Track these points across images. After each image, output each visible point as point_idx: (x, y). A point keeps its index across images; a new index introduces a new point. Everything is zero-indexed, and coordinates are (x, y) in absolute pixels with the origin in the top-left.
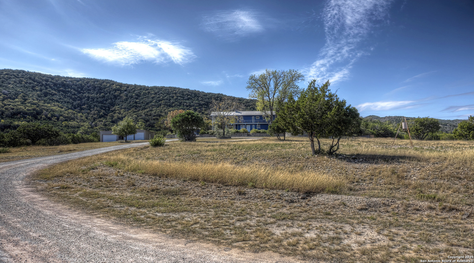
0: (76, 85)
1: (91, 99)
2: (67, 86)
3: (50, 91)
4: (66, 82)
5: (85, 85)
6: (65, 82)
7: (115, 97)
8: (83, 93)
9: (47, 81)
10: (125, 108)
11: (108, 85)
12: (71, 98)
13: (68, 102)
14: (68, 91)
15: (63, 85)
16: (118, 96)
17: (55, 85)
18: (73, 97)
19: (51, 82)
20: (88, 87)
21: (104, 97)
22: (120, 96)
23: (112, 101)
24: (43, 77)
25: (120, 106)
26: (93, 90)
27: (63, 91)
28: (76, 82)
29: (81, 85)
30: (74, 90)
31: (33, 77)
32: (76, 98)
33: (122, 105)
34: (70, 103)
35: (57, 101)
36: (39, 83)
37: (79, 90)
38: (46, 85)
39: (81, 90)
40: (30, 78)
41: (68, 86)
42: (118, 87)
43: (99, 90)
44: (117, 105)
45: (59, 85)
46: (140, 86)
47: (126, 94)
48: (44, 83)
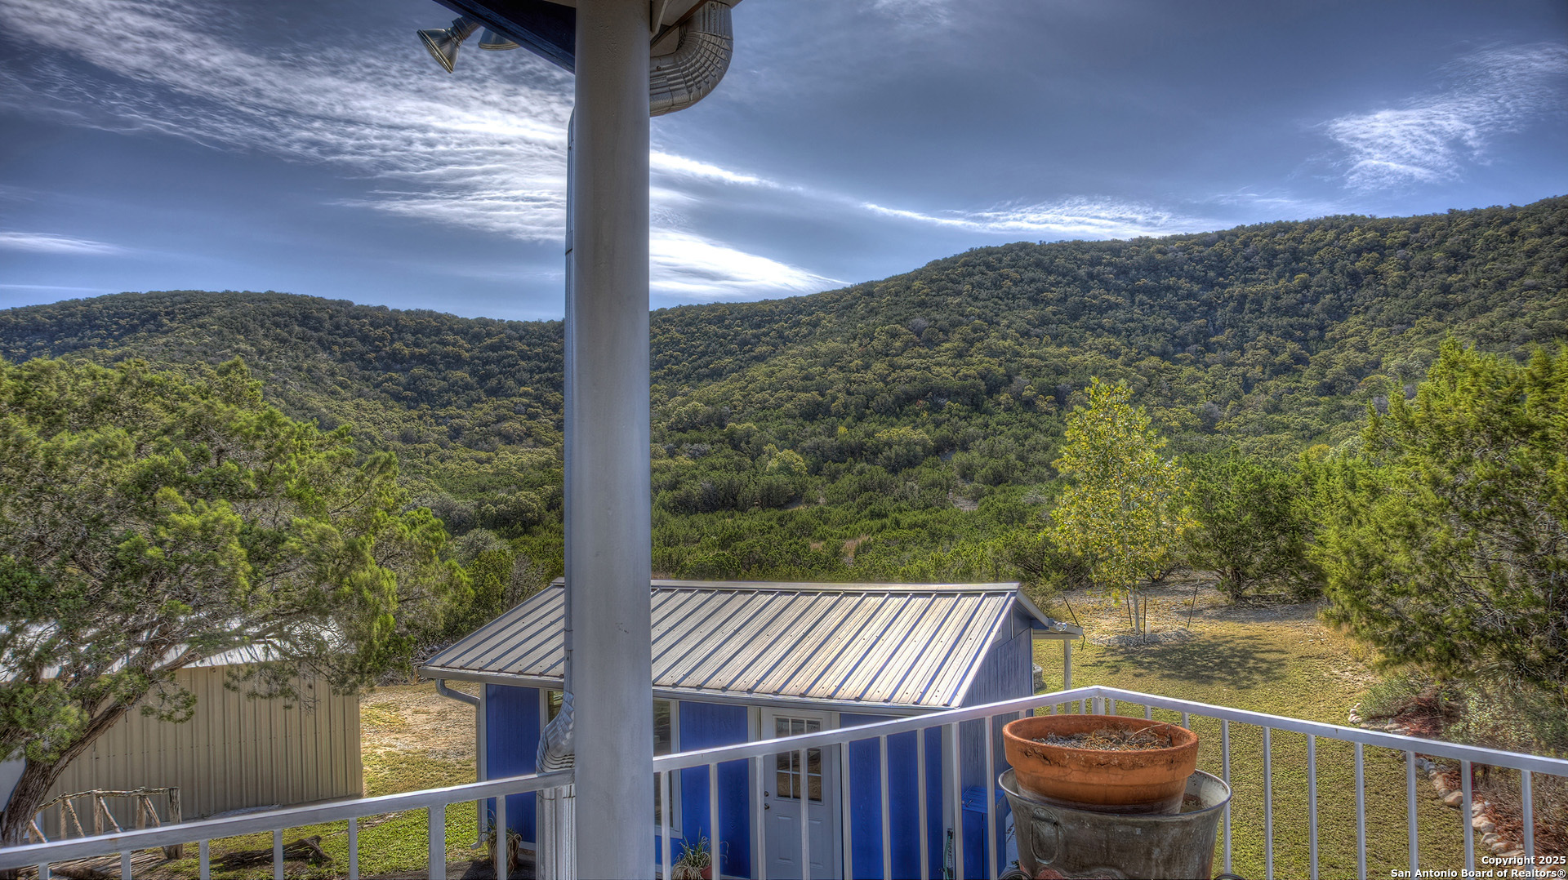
1: (1253, 301)
2: (1166, 268)
4: (1165, 253)
5: (1236, 251)
7: (1355, 278)
8: (1224, 286)
9: (1094, 263)
10: (1390, 322)
14: (1168, 288)
15: (1153, 268)
17: (1122, 271)
18: (1182, 305)
20: (1247, 259)
21: (1306, 286)
23: (1339, 298)
24: (1083, 253)
27: (1146, 290)
28: (1201, 248)
29: (1219, 255)
30: (1192, 278)
31: (1046, 260)
32: (1194, 310)
33: (1381, 311)
36: (1064, 276)
37: (1212, 274)
38: (1091, 276)
40: (1038, 264)
41: (1170, 268)
43: (1287, 263)
45: (1138, 269)
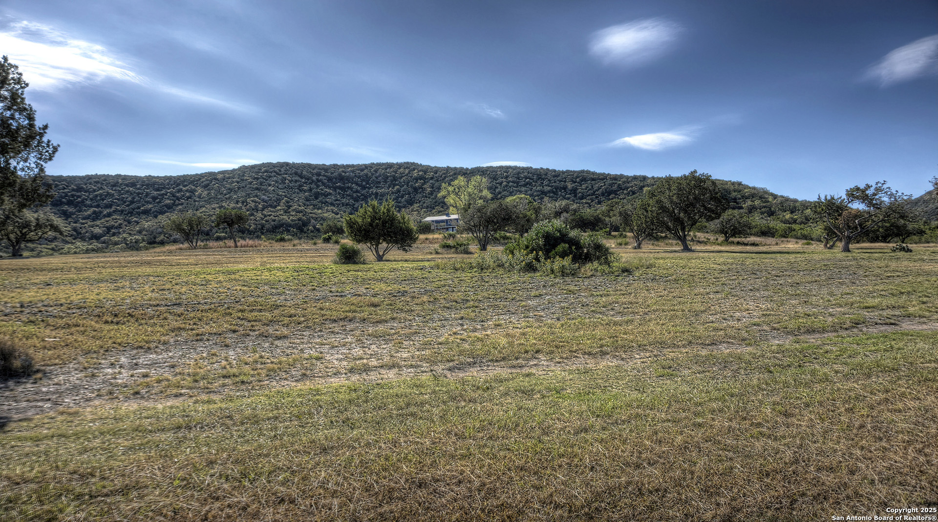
0: (359, 177)
3: (322, 190)
6: (343, 174)
11: (407, 171)
12: (352, 197)
13: (347, 205)
16: (420, 188)
19: (324, 176)
22: (422, 188)
25: (421, 203)
26: (383, 182)
34: (350, 205)
35: (332, 204)
39: (367, 184)
42: (420, 173)
44: (417, 203)
46: (455, 168)
47: (432, 184)
48: (314, 178)
